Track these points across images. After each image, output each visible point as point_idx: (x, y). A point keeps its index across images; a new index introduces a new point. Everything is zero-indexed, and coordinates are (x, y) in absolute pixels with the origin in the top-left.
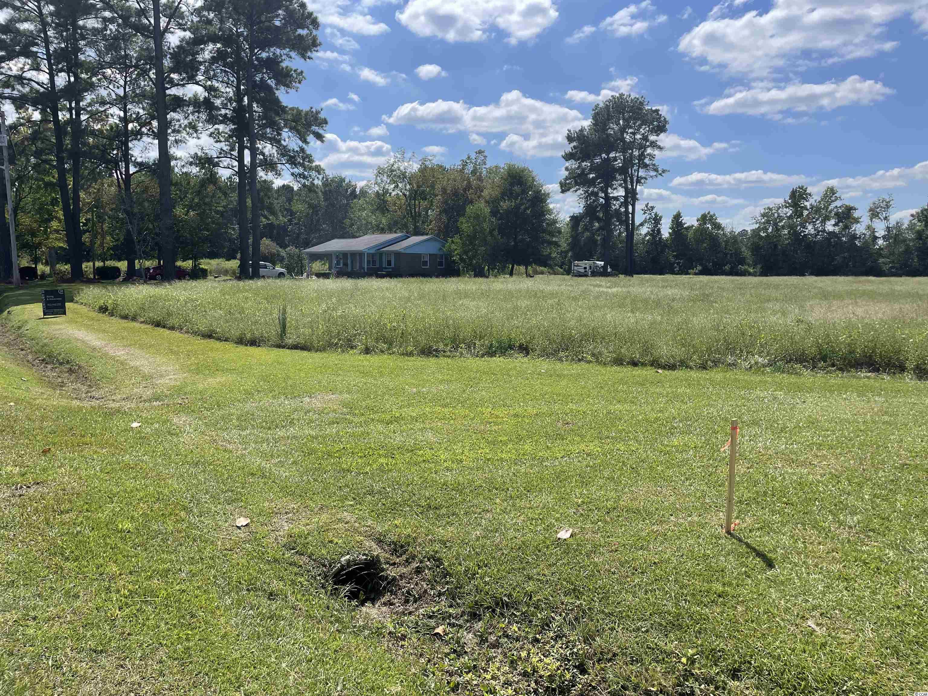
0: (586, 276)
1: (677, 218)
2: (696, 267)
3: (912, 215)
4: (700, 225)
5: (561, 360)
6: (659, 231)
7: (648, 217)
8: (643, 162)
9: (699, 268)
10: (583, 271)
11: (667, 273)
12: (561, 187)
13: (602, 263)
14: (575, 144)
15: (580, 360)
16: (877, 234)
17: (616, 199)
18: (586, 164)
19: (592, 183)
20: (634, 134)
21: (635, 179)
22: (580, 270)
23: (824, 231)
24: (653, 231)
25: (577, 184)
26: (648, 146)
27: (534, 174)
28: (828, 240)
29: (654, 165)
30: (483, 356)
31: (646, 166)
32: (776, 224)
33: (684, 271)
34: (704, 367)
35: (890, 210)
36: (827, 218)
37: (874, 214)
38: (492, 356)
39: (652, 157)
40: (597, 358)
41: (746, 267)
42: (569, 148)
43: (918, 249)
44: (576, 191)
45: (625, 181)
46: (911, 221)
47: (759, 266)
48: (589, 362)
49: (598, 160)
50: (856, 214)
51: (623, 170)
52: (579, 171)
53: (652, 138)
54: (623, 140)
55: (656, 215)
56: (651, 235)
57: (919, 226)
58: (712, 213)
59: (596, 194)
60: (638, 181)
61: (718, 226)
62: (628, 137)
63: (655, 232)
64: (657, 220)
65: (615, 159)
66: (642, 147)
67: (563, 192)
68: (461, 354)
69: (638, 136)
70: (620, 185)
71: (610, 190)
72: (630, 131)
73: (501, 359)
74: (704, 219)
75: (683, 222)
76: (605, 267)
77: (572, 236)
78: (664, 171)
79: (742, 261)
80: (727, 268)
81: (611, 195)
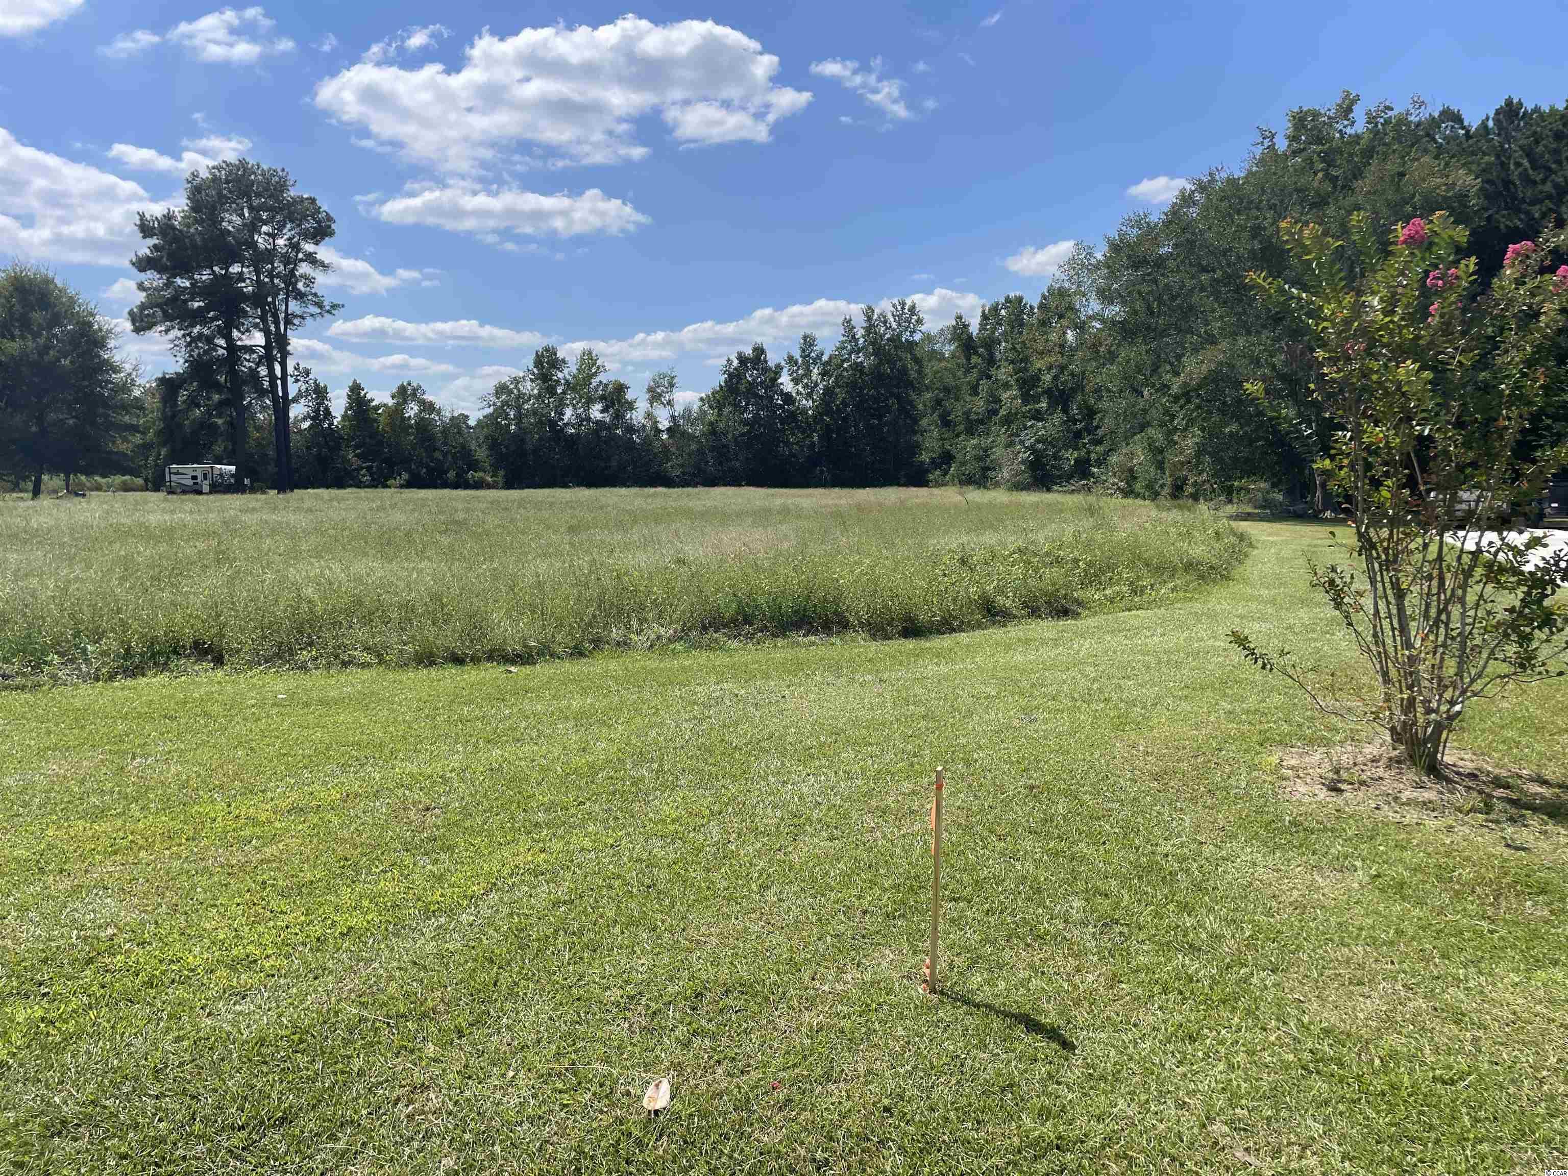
0: (200, 492)
1: (356, 389)
2: (400, 475)
3: (702, 399)
4: (398, 403)
5: (303, 667)
6: (328, 413)
7: (304, 388)
8: (295, 289)
9: (405, 476)
10: (190, 482)
11: (351, 486)
12: (133, 322)
13: (233, 468)
14: (154, 241)
15: (345, 664)
16: (660, 426)
17: (250, 349)
18: (183, 282)
19: (198, 317)
20: (273, 236)
21: (282, 316)
22: (183, 482)
23: (588, 419)
24: (317, 411)
25: (167, 317)
26: (301, 260)
27: (71, 291)
28: (596, 432)
29: (315, 295)
30: (111, 677)
31: (300, 296)
32: (519, 408)
33: (379, 481)
34: (578, 653)
35: (674, 389)
36: (590, 401)
37: (655, 396)
38: (134, 676)
39: (309, 280)
40: (379, 656)
41: (481, 474)
42: (145, 247)
43: (713, 449)
44: (167, 331)
45: (263, 318)
46: (700, 408)
47: (502, 473)
48: (365, 666)
49: (205, 276)
50: (629, 396)
51: (259, 299)
52: (167, 294)
53: (309, 247)
54: (253, 245)
55: (317, 385)
56: (313, 419)
57: (711, 415)
58: (414, 384)
59: (209, 340)
60: (288, 322)
61: (429, 407)
62: (260, 240)
63: (321, 414)
64: (320, 393)
65: (241, 277)
66: (290, 261)
67: (137, 330)
68: (54, 677)
69: (281, 242)
70: (256, 326)
71: (235, 334)
72: (265, 229)
73: (164, 678)
74: (404, 393)
75: (368, 397)
76: (237, 476)
77: (164, 418)
78: (334, 306)
79: (474, 465)
80: (452, 475)
81: (239, 343)
